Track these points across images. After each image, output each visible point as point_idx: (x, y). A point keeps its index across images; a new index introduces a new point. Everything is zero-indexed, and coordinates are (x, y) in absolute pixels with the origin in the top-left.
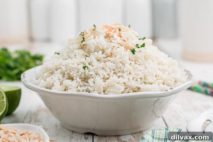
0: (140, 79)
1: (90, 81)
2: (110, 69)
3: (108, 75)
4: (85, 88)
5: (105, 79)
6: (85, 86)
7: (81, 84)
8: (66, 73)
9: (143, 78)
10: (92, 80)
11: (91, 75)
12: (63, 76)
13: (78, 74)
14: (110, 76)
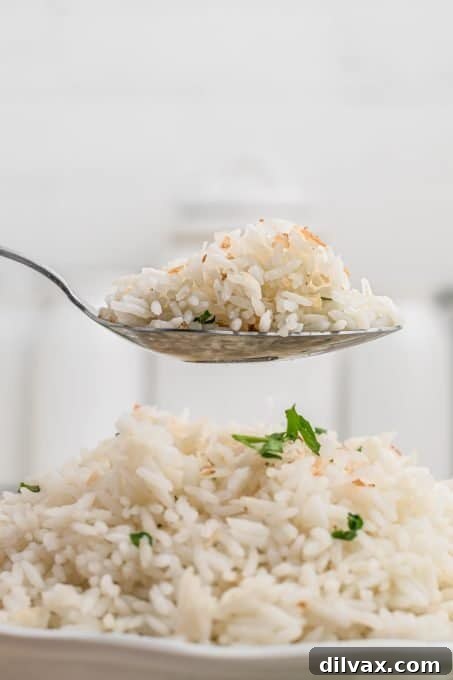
0: (370, 593)
1: (159, 595)
2: (246, 548)
3: (235, 569)
4: (136, 622)
5: (220, 587)
6: (135, 613)
7: (120, 604)
8: (59, 559)
9: (385, 587)
10: (167, 588)
11: (165, 569)
12: (47, 574)
13: (107, 563)
14: (245, 573)
